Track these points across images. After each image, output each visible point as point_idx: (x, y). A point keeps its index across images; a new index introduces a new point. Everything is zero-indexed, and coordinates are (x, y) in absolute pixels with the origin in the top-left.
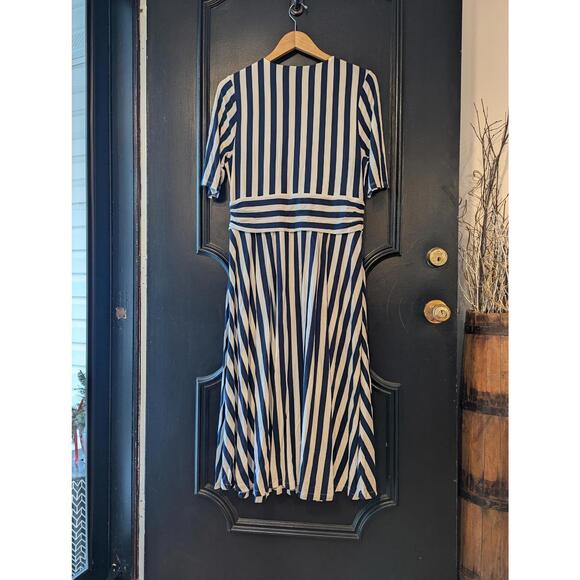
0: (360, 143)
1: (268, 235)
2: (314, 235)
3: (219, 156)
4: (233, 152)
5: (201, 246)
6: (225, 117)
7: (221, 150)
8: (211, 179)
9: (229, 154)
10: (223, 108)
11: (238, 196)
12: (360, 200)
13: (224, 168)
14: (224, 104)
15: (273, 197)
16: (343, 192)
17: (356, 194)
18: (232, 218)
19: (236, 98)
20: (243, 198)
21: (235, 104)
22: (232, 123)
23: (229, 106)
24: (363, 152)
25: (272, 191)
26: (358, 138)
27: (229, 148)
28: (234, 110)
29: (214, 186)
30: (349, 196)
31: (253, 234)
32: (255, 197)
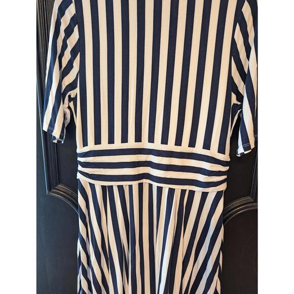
0: (232, 87)
1: (121, 188)
2: (171, 191)
3: (60, 96)
4: (77, 91)
5: (50, 189)
6: (65, 46)
7: (64, 87)
8: (52, 125)
9: (72, 93)
10: (62, 35)
11: (85, 144)
12: (225, 157)
13: (69, 108)
14: (63, 28)
15: (125, 146)
16: (207, 146)
17: (221, 150)
18: (80, 168)
19: (78, 20)
20: (91, 146)
21: (76, 29)
22: (74, 53)
23: (69, 32)
24: (234, 97)
25: (124, 139)
26: (230, 79)
27: (72, 86)
28: (75, 36)
29: (57, 133)
30: (213, 152)
31: (103, 188)
32: (105, 145)
